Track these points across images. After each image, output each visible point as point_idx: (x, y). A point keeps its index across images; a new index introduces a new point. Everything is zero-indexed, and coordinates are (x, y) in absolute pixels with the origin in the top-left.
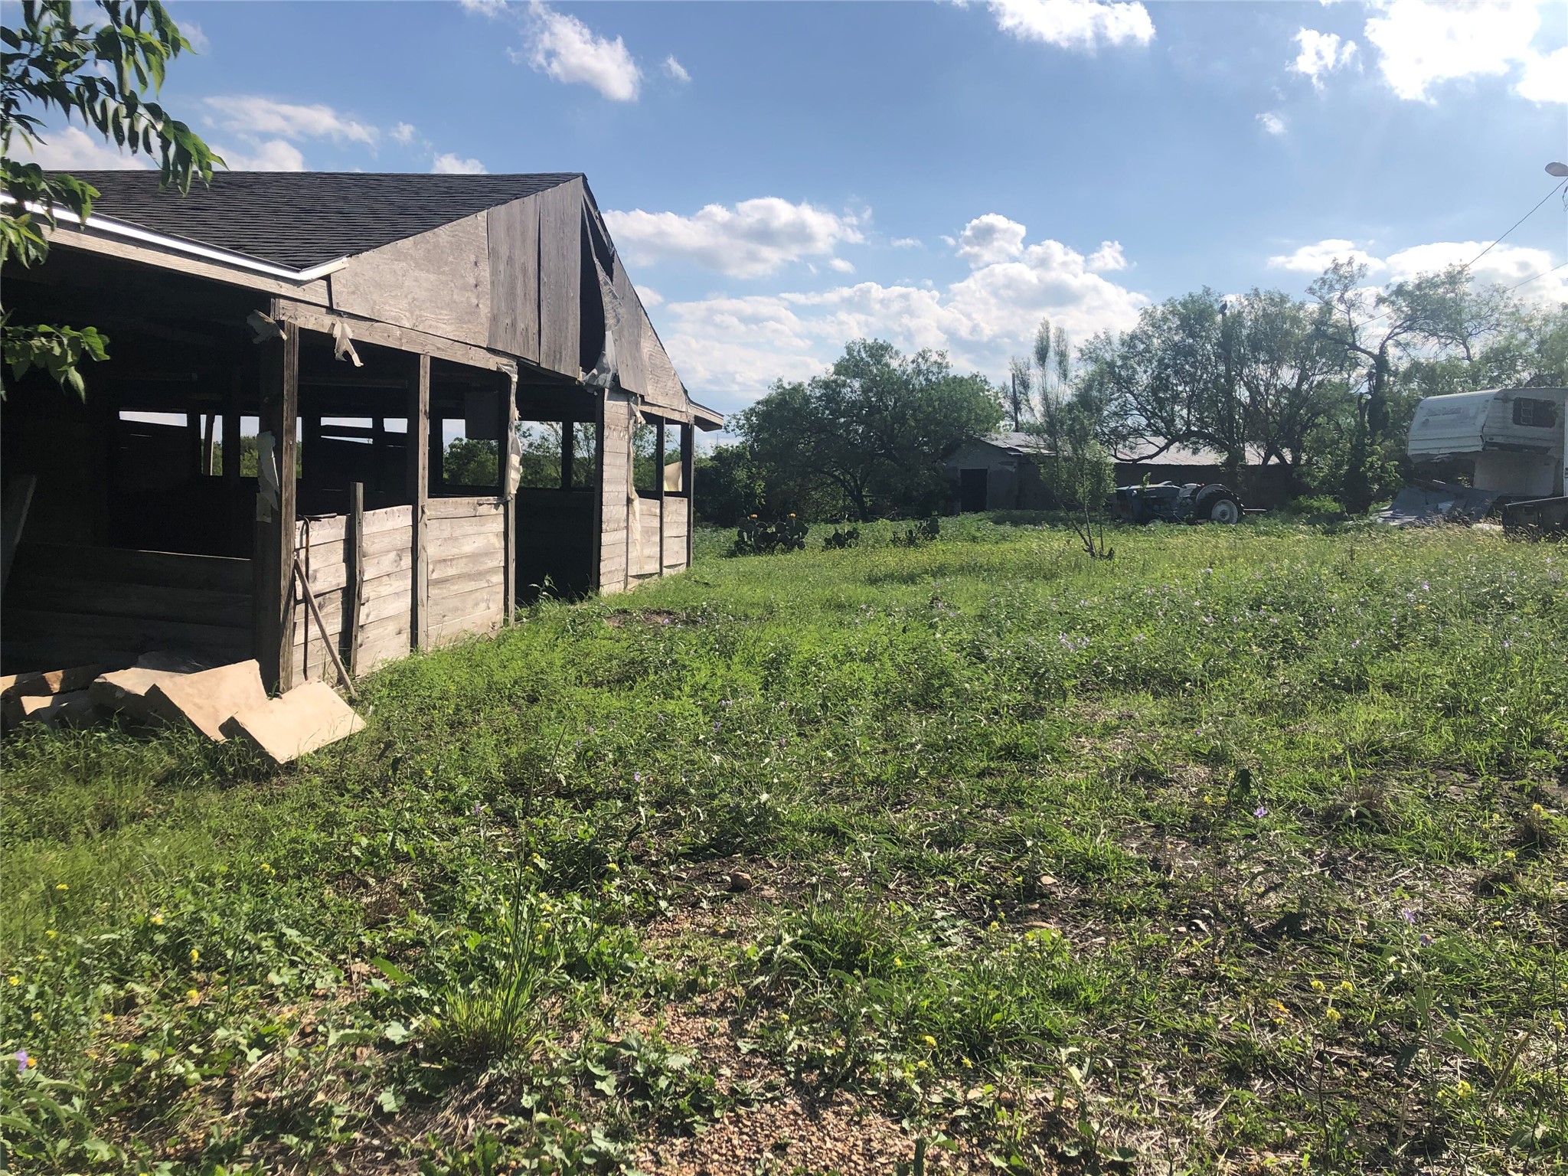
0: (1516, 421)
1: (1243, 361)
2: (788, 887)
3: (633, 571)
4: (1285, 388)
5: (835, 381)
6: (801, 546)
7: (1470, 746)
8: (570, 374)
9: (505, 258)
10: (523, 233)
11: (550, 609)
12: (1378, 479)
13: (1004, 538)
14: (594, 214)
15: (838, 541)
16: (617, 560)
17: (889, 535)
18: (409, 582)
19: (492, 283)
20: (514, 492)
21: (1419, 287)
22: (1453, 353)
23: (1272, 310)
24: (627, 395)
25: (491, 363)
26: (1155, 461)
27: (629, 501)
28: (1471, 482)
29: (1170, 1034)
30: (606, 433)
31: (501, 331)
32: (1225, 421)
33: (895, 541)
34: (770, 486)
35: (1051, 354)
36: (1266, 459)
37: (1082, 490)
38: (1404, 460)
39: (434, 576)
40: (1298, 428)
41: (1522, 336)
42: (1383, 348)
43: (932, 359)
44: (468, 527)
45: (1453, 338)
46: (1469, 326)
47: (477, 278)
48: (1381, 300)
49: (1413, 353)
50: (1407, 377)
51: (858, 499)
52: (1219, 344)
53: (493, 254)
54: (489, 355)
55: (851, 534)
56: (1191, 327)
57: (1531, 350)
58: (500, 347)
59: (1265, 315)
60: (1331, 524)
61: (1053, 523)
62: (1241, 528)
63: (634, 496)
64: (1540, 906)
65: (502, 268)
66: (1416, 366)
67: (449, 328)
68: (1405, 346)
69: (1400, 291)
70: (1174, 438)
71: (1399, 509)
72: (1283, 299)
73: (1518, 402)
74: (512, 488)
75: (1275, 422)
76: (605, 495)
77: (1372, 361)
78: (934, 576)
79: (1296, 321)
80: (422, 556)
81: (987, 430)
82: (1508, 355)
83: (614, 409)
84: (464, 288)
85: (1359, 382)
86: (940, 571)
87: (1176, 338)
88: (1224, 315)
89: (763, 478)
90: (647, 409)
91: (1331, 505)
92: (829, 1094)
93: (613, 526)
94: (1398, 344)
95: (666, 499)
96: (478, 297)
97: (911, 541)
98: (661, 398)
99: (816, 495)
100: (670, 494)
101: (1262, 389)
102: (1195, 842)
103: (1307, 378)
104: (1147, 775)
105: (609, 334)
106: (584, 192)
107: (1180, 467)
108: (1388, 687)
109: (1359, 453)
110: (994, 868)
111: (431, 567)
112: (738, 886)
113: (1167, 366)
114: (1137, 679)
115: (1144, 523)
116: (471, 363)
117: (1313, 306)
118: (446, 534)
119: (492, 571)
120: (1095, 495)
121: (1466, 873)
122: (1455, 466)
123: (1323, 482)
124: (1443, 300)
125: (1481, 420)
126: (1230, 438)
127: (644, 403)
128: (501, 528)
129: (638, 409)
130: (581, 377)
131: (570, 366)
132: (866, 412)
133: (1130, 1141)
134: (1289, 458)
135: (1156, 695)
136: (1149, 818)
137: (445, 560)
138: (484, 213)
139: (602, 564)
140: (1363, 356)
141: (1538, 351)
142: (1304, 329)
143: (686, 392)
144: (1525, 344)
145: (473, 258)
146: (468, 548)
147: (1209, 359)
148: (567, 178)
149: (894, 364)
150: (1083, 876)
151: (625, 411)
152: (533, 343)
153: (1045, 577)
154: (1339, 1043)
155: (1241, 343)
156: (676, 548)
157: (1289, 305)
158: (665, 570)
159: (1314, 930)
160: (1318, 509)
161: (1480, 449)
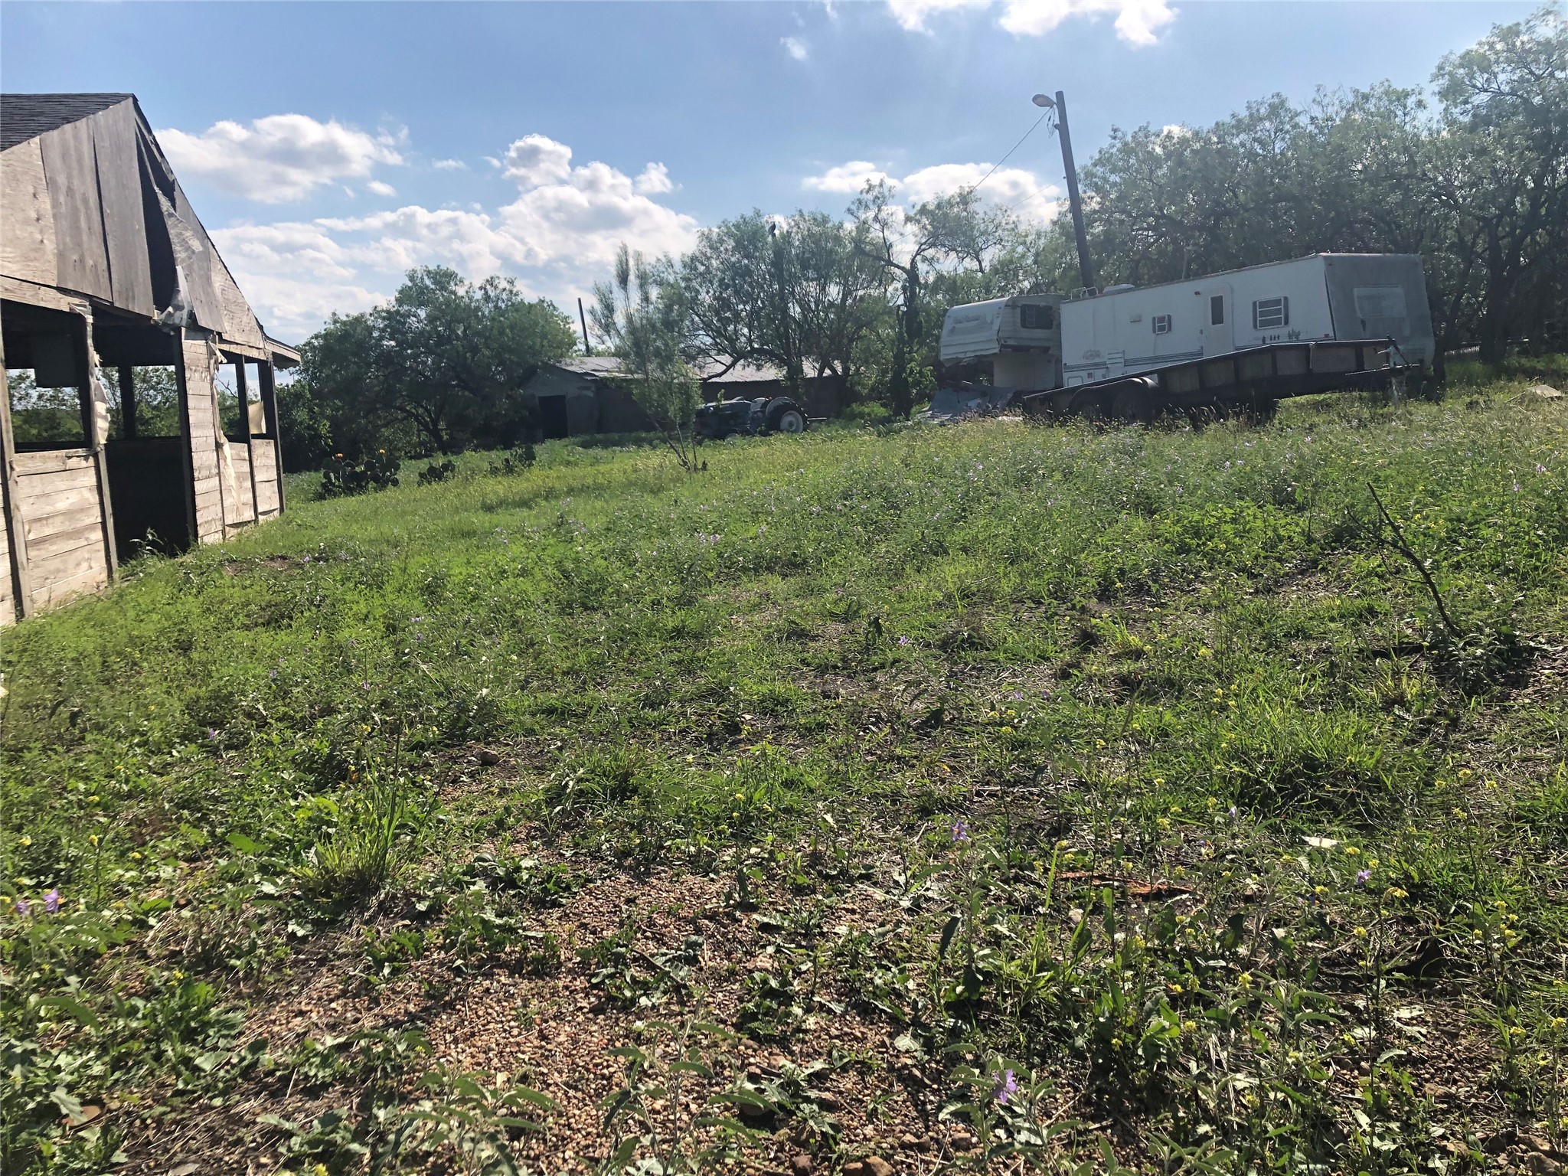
0: (1024, 326)
1: (795, 280)
2: (531, 757)
3: (228, 521)
4: (831, 304)
5: (397, 312)
6: (395, 483)
7: (1032, 584)
8: (144, 313)
9: (64, 189)
10: (80, 161)
11: (154, 564)
12: (918, 383)
13: (596, 461)
14: (149, 138)
15: (434, 475)
16: (212, 508)
17: (486, 466)
18: (6, 544)
19: (55, 216)
20: (103, 441)
21: (939, 206)
22: (969, 266)
23: (816, 229)
24: (203, 333)
25: (63, 303)
26: (725, 379)
27: (218, 446)
28: (991, 382)
29: (874, 797)
30: (187, 375)
31: (70, 269)
32: (783, 337)
33: (494, 471)
34: (336, 424)
35: (632, 278)
36: (821, 371)
37: (673, 409)
38: (937, 364)
39: (31, 537)
40: (845, 341)
41: (1020, 249)
42: (913, 262)
43: (501, 286)
44: (60, 482)
45: (968, 253)
46: (980, 241)
47: (38, 212)
48: (908, 219)
49: (938, 266)
50: (934, 289)
51: (435, 433)
52: (773, 264)
53: (51, 184)
54: (60, 295)
55: (446, 467)
56: (745, 248)
57: (1029, 262)
58: (70, 286)
59: (811, 235)
60: (884, 426)
61: (639, 443)
62: (807, 435)
63: (223, 440)
64: (1100, 681)
65: (62, 199)
66: (940, 278)
67: (14, 267)
68: (931, 261)
69: (924, 210)
70: (738, 355)
71: (939, 408)
72: (825, 220)
73: (1024, 308)
74: (101, 438)
75: (826, 336)
76: (193, 442)
77: (905, 276)
78: (546, 499)
79: (838, 240)
80: (17, 517)
81: (562, 356)
82: (1012, 267)
83: (193, 349)
84: (26, 222)
85: (895, 294)
86: (550, 494)
87: (733, 259)
88: (774, 235)
89: (328, 418)
90: (225, 347)
91: (878, 410)
92: (647, 869)
93: (205, 473)
94: (925, 259)
95: (253, 442)
96: (41, 232)
97: (509, 470)
98: (239, 335)
99: (386, 432)
100: (256, 437)
101: (813, 306)
102: (849, 677)
103: (850, 293)
104: (799, 634)
105: (179, 268)
106: (135, 115)
107: (745, 383)
108: (965, 550)
109: (900, 360)
110: (700, 715)
111: (27, 527)
112: (487, 761)
113: (728, 287)
114: (763, 565)
115: (723, 438)
116: (42, 304)
117: (850, 226)
118: (38, 491)
119: (91, 528)
120: (685, 411)
121: (1045, 669)
122: (980, 366)
123: (873, 389)
124: (958, 217)
125: (996, 327)
126: (788, 353)
127: (222, 341)
128: (93, 481)
129: (217, 347)
130: (157, 316)
131: (143, 304)
132: (431, 341)
133: (869, 861)
134: (839, 370)
135: (785, 576)
136: (808, 665)
137: (40, 520)
138: (37, 139)
139: (198, 515)
140: (898, 272)
141: (1035, 262)
142: (845, 247)
143: (261, 327)
144: (1023, 256)
145: (31, 190)
146: (62, 504)
147: (764, 279)
148: (116, 98)
149: (461, 291)
150: (773, 710)
151: (204, 350)
152: (105, 280)
153: (652, 491)
154: (988, 783)
155: (790, 262)
156: (268, 494)
157: (830, 225)
158: (261, 517)
159: (952, 720)
160: (869, 415)
161: (997, 351)
